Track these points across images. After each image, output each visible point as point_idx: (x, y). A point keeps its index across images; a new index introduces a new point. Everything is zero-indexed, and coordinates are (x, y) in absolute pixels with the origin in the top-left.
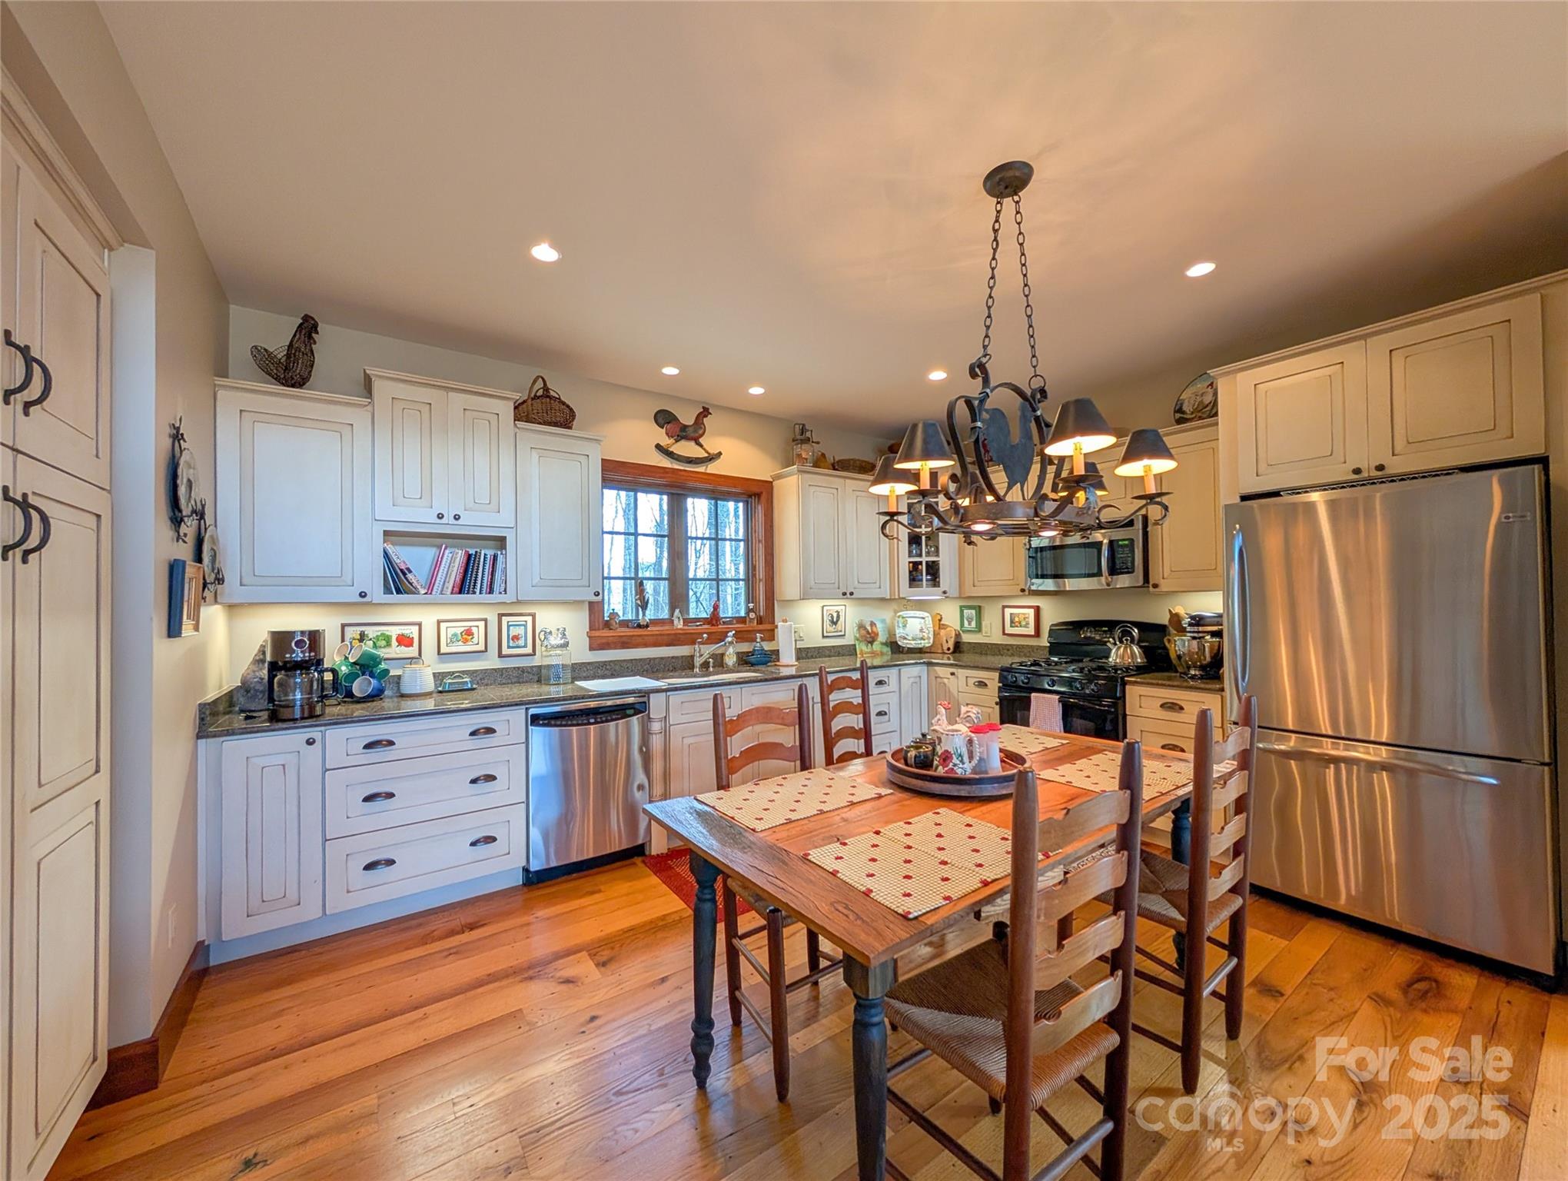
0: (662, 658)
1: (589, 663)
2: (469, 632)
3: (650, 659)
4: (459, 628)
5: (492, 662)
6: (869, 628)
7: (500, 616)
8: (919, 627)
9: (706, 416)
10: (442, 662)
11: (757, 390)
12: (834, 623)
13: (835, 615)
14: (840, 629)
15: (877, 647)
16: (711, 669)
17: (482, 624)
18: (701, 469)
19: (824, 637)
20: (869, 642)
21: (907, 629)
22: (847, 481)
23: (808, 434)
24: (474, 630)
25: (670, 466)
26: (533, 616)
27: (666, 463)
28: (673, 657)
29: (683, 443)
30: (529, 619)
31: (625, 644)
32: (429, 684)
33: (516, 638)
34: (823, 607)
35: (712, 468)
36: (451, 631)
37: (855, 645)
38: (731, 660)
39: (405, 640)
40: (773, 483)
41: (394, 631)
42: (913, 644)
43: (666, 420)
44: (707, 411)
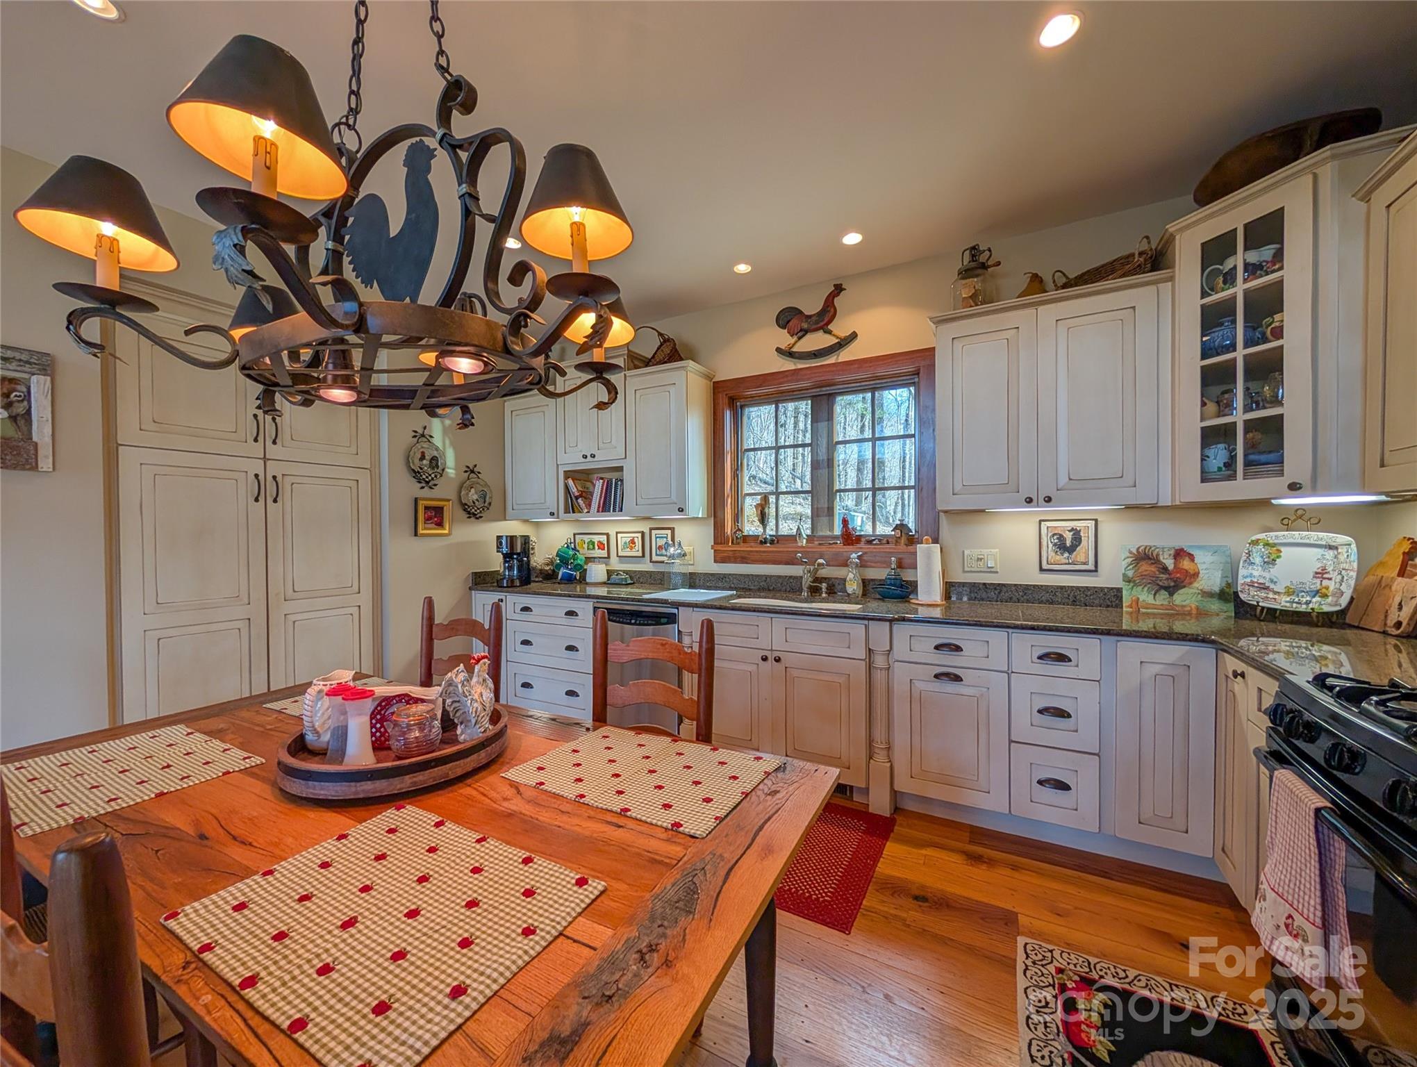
0: (779, 577)
1: (712, 575)
2: (633, 542)
3: (766, 577)
4: (627, 538)
5: (646, 566)
6: (1170, 564)
7: (651, 529)
8: (1317, 566)
9: (838, 294)
10: (621, 563)
11: (853, 239)
12: (1062, 547)
13: (1068, 537)
14: (1081, 558)
15: (1186, 598)
16: (824, 595)
17: (639, 535)
18: (831, 360)
19: (1041, 570)
20: (1166, 588)
22: (1041, 308)
23: (983, 258)
24: (636, 540)
25: (792, 367)
26: (673, 530)
27: (789, 365)
28: (791, 577)
29: (809, 336)
30: (669, 532)
31: (744, 560)
32: (603, 577)
33: (660, 548)
34: (1040, 521)
35: (845, 355)
36: (624, 540)
37: (1119, 590)
38: (853, 587)
39: (601, 545)
40: (934, 348)
41: (596, 539)
42: (1283, 602)
43: (788, 318)
44: (839, 289)
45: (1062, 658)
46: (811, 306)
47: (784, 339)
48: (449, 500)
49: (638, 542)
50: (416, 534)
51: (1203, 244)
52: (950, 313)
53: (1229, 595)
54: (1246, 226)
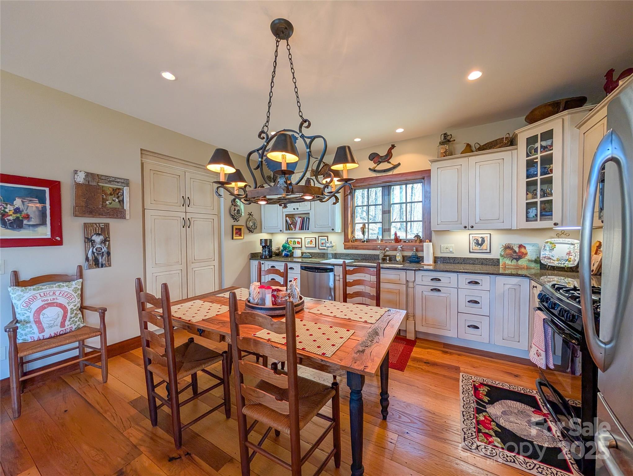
0: (370, 255)
1: (343, 254)
2: (311, 241)
3: (365, 254)
4: (309, 240)
5: (316, 251)
6: (517, 250)
7: (319, 237)
8: (567, 251)
9: (393, 148)
10: (307, 249)
11: (400, 130)
12: (478, 244)
13: (480, 240)
14: (485, 248)
15: (522, 262)
16: (388, 262)
17: (314, 239)
18: (390, 173)
19: (470, 252)
20: (515, 259)
21: (553, 253)
22: (470, 158)
23: (448, 138)
24: (313, 240)
25: (375, 176)
26: (327, 237)
27: (374, 175)
28: (374, 255)
29: (381, 164)
30: (326, 238)
31: (356, 248)
32: (300, 255)
33: (323, 244)
34: (470, 234)
35: (396, 171)
36: (308, 241)
37: (498, 260)
38: (399, 258)
39: (298, 243)
40: (430, 170)
41: (296, 240)
42: (556, 264)
43: (374, 157)
44: (393, 146)
45: (476, 283)
46: (383, 152)
47: (372, 165)
48: (243, 226)
49: (314, 241)
50: (233, 239)
51: (527, 139)
52: (436, 158)
53: (537, 261)
54: (541, 134)
